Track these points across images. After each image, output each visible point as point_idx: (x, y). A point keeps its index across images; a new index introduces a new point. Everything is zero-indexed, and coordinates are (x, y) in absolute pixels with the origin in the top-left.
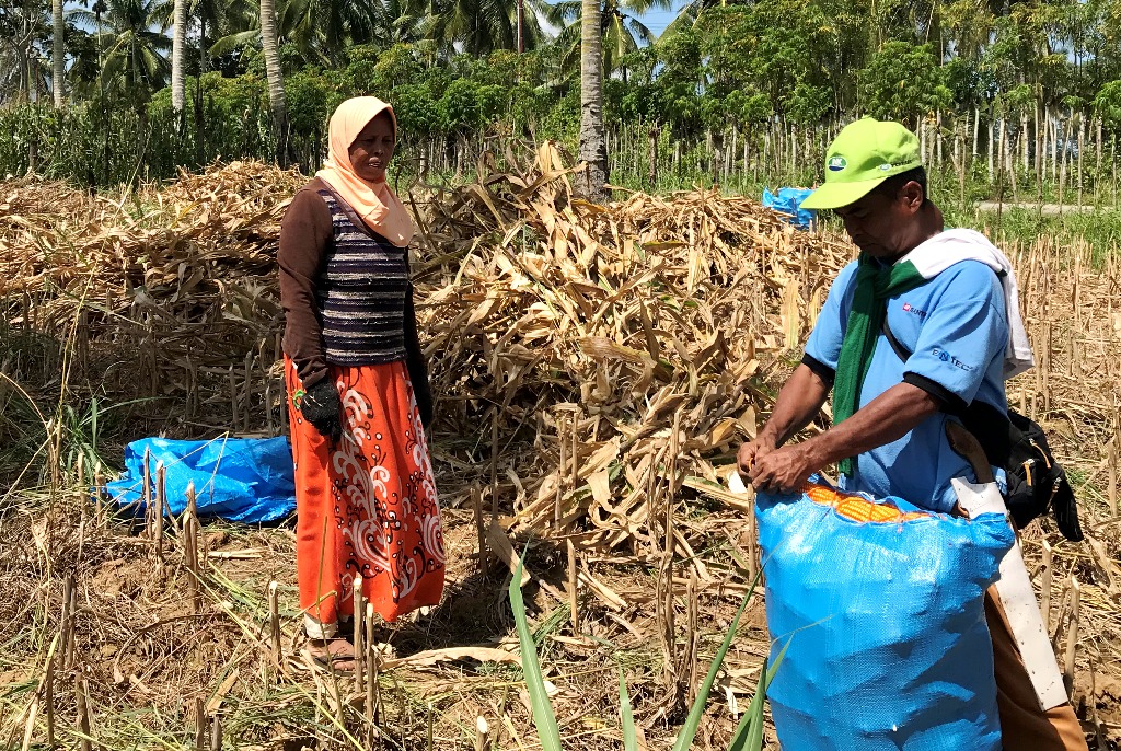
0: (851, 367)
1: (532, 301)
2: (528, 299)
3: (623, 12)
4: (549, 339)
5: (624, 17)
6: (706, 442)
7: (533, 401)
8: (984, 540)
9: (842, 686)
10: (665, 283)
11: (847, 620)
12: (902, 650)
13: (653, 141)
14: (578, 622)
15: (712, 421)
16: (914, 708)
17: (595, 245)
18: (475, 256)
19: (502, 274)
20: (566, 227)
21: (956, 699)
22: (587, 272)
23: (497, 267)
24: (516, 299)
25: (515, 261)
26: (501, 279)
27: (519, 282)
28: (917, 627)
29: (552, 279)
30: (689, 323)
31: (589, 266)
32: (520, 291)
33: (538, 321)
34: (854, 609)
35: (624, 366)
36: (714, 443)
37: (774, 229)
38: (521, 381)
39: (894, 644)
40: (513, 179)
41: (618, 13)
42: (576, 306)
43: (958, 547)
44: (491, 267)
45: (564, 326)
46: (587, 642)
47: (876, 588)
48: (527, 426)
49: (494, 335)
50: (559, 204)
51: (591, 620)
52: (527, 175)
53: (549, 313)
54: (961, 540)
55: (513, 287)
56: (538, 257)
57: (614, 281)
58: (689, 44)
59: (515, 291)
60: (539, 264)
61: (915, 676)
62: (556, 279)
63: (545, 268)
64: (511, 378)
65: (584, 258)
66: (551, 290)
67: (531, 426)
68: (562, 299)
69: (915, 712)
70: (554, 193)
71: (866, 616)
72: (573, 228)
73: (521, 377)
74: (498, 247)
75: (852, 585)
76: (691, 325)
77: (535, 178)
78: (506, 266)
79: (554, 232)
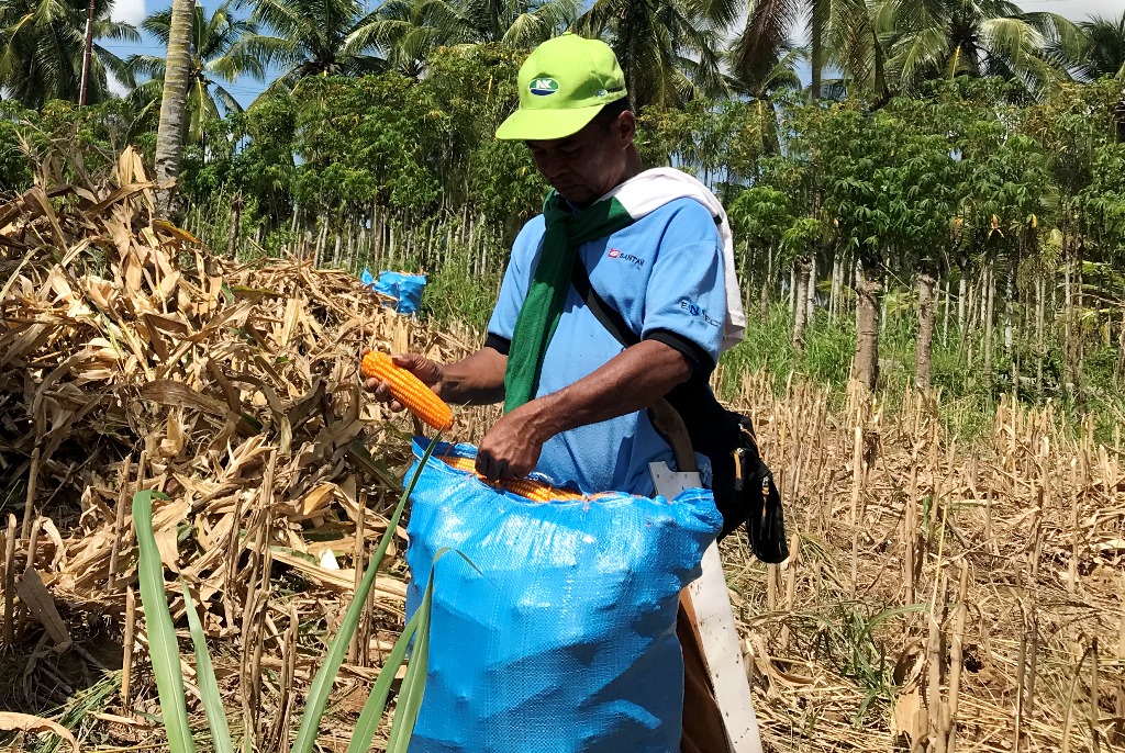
0: (536, 324)
1: (92, 335)
2: (87, 331)
3: (208, 77)
4: (110, 381)
5: (208, 83)
6: (297, 509)
7: (80, 458)
8: (688, 520)
9: (505, 702)
10: (254, 336)
11: (516, 615)
12: (581, 654)
13: (235, 214)
14: (129, 701)
15: (306, 485)
16: (591, 734)
17: (177, 275)
18: (22, 277)
19: (56, 300)
20: (143, 251)
21: (641, 724)
22: (164, 306)
23: (51, 289)
24: (72, 332)
25: (76, 285)
26: (55, 306)
27: (78, 310)
28: (602, 626)
29: (121, 311)
30: (283, 378)
31: (167, 299)
32: (78, 320)
33: (97, 359)
34: (527, 601)
35: (201, 418)
36: (306, 512)
37: (375, 311)
38: (69, 431)
39: (574, 645)
40: (82, 192)
41: (202, 77)
42: (146, 346)
43: (658, 525)
44: (45, 291)
45: (130, 367)
46: (141, 721)
47: (554, 576)
48: (71, 486)
49: (39, 374)
50: (138, 224)
51: (146, 698)
52: (100, 188)
53: (111, 351)
54: (660, 519)
55: (71, 314)
56: (105, 282)
57: (196, 321)
58: (285, 115)
59: (73, 320)
60: (105, 292)
61: (594, 691)
62: (124, 312)
63: (113, 296)
64: (57, 424)
65: (162, 290)
66: (116, 323)
67: (76, 486)
68: (130, 335)
69: (591, 738)
70: (131, 213)
71: (542, 610)
72: (152, 252)
73: (69, 425)
74: (57, 266)
75: (526, 571)
76: (286, 380)
77: (109, 192)
78: (63, 290)
79: (127, 257)
